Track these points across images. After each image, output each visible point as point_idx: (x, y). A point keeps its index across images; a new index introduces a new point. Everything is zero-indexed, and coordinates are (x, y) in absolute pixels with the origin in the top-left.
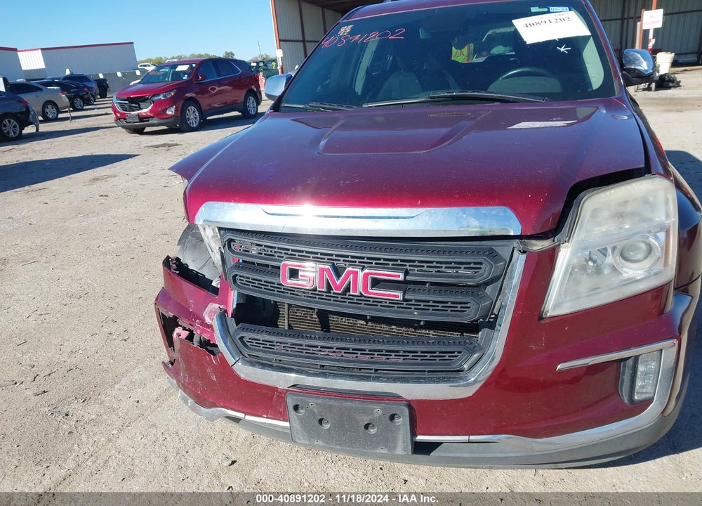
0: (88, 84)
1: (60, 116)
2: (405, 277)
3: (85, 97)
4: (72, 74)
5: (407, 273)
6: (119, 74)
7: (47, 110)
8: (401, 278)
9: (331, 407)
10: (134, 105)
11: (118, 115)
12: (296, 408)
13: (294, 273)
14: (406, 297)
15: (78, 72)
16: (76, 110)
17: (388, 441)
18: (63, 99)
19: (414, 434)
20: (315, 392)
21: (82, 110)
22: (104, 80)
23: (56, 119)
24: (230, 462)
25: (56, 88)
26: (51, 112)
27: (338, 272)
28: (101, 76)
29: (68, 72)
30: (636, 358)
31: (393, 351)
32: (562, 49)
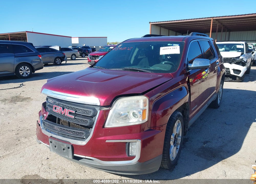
0: (89, 49)
1: (76, 59)
2: (75, 113)
3: (86, 53)
4: (85, 46)
5: (76, 111)
6: (100, 47)
7: (73, 57)
8: (74, 113)
9: (57, 143)
10: (94, 58)
11: (89, 60)
12: (51, 142)
13: (55, 108)
14: (75, 118)
15: (87, 45)
16: (82, 57)
17: (68, 155)
18: (78, 54)
19: (73, 153)
20: (55, 138)
21: (85, 57)
22: (95, 48)
23: (75, 60)
24: (47, 158)
25: (77, 50)
26: (74, 57)
27: (63, 109)
28: (94, 47)
29: (84, 45)
30: (129, 143)
31: (67, 130)
32: (168, 57)
